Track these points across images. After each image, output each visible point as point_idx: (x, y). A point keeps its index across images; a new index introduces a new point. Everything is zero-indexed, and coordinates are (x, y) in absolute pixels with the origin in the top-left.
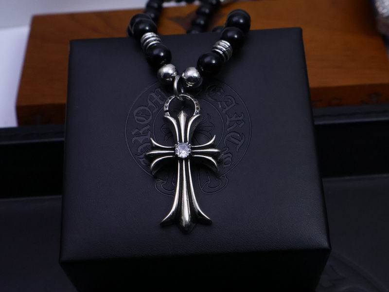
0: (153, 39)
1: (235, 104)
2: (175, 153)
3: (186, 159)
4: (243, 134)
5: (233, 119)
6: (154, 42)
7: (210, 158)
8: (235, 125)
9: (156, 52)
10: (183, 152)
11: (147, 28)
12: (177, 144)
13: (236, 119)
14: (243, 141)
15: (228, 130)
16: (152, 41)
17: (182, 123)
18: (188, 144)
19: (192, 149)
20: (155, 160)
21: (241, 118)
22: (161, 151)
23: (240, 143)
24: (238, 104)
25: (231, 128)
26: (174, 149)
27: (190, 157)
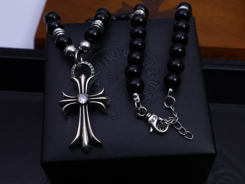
0: (61, 31)
1: (152, 63)
2: (78, 100)
3: (85, 104)
4: (158, 82)
5: (152, 72)
6: (61, 34)
7: (101, 103)
8: (154, 76)
9: (62, 39)
10: (83, 100)
11: (57, 26)
12: (79, 95)
13: (154, 72)
14: (158, 86)
15: (149, 79)
16: (60, 33)
17: (83, 81)
18: (86, 94)
19: (89, 97)
20: (65, 106)
21: (157, 72)
22: (68, 100)
23: (157, 88)
24: (155, 63)
25: (151, 78)
26: (77, 98)
27: (87, 103)
